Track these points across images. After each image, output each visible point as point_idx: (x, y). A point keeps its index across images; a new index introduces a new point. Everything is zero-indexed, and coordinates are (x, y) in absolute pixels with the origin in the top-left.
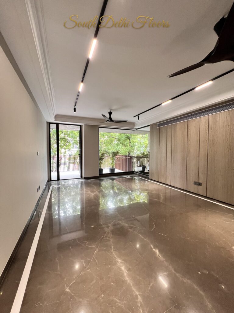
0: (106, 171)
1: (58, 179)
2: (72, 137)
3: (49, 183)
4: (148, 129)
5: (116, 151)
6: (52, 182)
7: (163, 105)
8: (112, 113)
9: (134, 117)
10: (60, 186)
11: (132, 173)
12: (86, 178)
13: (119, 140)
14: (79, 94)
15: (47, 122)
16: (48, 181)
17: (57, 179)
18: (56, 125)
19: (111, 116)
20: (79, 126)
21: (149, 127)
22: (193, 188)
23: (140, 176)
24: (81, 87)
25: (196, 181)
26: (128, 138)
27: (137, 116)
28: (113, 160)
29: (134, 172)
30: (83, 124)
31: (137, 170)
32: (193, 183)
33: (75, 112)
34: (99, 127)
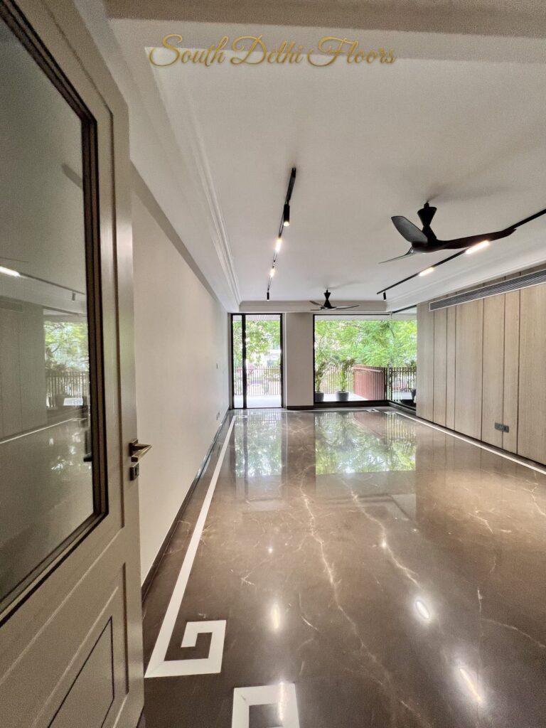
0: (330, 397)
1: (245, 407)
2: (271, 330)
3: (231, 411)
5: (349, 358)
6: (235, 410)
7: (421, 274)
8: (330, 294)
9: (378, 293)
10: (246, 417)
11: (385, 403)
12: (290, 408)
13: (368, 332)
14: (270, 280)
15: (228, 313)
16: (229, 409)
17: (242, 407)
18: (241, 316)
19: (329, 299)
20: (279, 315)
21: (416, 308)
22: (493, 437)
23: (400, 410)
24: (272, 273)
25: (500, 422)
27: (382, 293)
28: (344, 375)
29: (389, 401)
30: (285, 312)
31: (398, 396)
32: (493, 426)
33: (268, 298)
34: (314, 315)
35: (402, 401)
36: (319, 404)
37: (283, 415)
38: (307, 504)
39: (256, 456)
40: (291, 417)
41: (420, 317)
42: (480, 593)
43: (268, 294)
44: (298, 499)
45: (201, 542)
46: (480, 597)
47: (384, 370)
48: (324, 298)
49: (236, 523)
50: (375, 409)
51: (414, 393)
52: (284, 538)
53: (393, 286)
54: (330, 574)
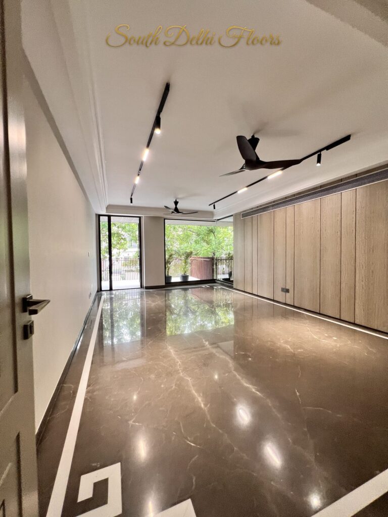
0: (176, 279)
1: (111, 289)
2: (129, 231)
3: (99, 293)
4: (231, 219)
5: (188, 251)
6: (103, 292)
7: (239, 192)
8: (178, 202)
9: (210, 205)
10: (113, 296)
11: (213, 281)
12: (147, 288)
13: (198, 235)
14: (135, 186)
15: (96, 214)
16: (98, 291)
17: (109, 289)
18: (107, 217)
19: (178, 206)
20: (138, 218)
21: (232, 217)
22: (280, 296)
23: (223, 285)
24: (137, 180)
25: (284, 287)
26: (211, 231)
27: (213, 205)
28: (186, 262)
29: (215, 280)
30: (143, 216)
31: (220, 277)
32: (280, 289)
33: (131, 202)
34: (165, 219)
35: (223, 279)
36: (169, 284)
37: (142, 294)
38: (173, 353)
39: (119, 327)
40: (148, 294)
41: (235, 224)
42: (298, 391)
43: (131, 199)
44: (165, 351)
45: (86, 400)
46: (298, 394)
47: (212, 259)
48: (174, 206)
49: (117, 377)
50: (207, 286)
51: (230, 274)
52: (160, 381)
53: (221, 200)
54: (200, 401)
